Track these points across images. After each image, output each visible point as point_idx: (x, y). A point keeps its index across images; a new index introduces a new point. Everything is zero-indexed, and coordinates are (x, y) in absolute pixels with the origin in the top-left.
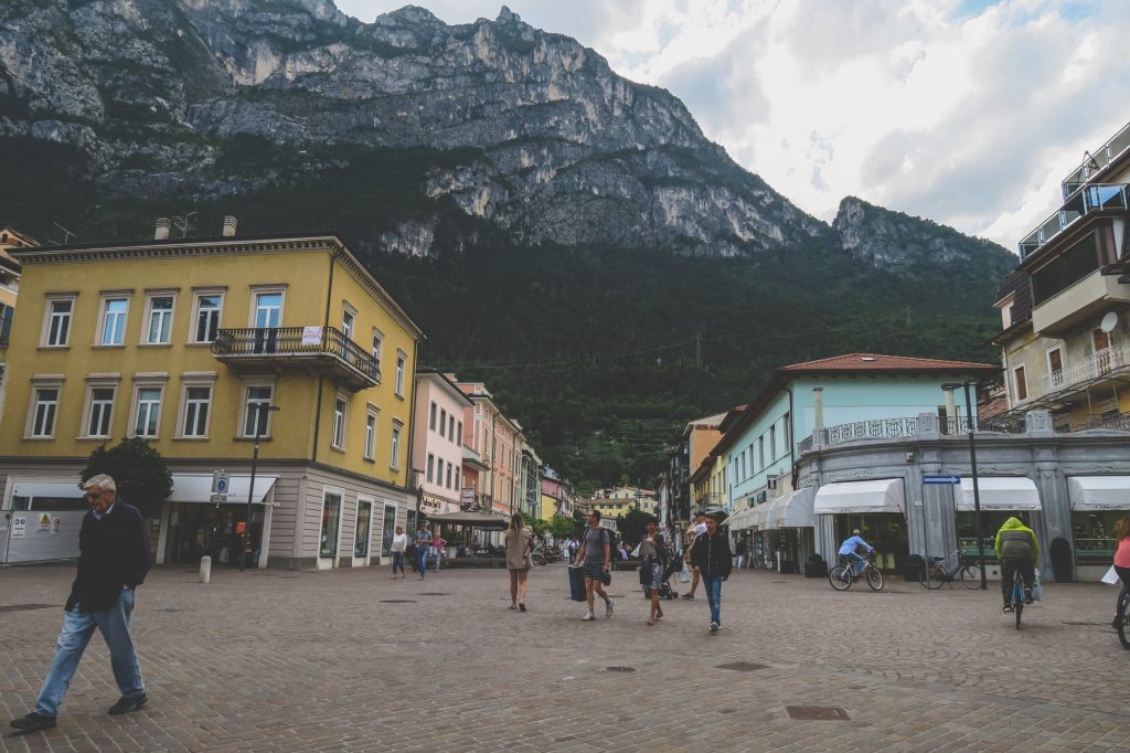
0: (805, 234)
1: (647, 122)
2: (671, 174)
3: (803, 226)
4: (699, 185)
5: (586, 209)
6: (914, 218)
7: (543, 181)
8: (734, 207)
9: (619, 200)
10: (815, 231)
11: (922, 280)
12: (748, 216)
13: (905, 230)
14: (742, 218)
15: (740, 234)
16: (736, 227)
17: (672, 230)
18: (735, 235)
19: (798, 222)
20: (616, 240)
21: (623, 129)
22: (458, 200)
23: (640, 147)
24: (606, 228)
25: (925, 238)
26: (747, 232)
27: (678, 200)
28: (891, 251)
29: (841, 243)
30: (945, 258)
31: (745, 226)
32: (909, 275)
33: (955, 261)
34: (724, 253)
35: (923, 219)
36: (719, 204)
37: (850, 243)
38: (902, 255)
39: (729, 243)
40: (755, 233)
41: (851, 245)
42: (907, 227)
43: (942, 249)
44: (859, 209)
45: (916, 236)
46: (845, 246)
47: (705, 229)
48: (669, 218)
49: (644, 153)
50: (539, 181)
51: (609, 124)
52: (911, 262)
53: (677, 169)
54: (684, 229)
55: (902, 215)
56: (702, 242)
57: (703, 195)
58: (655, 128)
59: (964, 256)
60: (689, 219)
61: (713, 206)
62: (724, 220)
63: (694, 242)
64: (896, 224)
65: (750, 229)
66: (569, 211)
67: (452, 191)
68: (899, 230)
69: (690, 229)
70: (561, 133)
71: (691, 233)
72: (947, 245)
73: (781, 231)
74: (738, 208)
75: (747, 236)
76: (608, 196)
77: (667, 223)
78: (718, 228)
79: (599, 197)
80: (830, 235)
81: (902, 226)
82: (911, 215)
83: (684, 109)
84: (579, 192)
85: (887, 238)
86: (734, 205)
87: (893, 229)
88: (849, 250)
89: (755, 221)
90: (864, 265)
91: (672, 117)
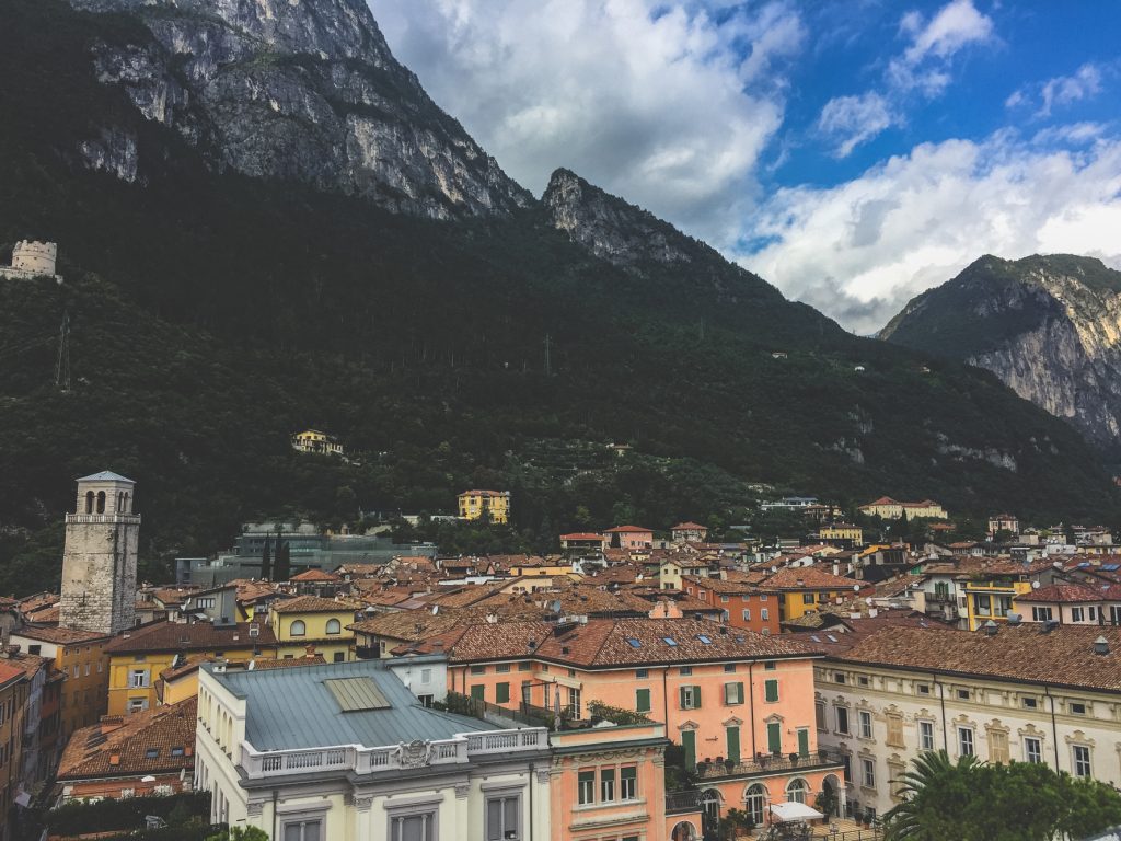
0: (512, 203)
1: (331, 25)
2: (368, 102)
3: (510, 193)
4: (402, 123)
5: (268, 128)
6: (633, 206)
7: (202, 77)
8: (442, 159)
9: (307, 124)
10: (523, 201)
11: (648, 277)
12: (457, 171)
13: (625, 217)
14: (450, 175)
15: (447, 193)
16: (443, 184)
17: (372, 175)
18: (442, 192)
19: (505, 189)
20: (309, 178)
21: (301, 26)
22: (132, 96)
23: (324, 56)
24: (296, 161)
25: (646, 231)
26: (455, 191)
27: (378, 138)
28: (615, 241)
29: (555, 221)
30: (667, 256)
31: (453, 185)
32: (634, 270)
33: (678, 261)
34: (431, 212)
35: (642, 209)
36: (425, 150)
37: (566, 222)
38: (625, 247)
39: (437, 202)
40: (464, 194)
41: (566, 226)
42: (627, 215)
43: (664, 247)
44: (576, 185)
45: (637, 227)
46: (559, 225)
47: (411, 181)
48: (367, 158)
49: (328, 64)
50: (197, 77)
51: (283, 14)
52: (634, 256)
53: (375, 96)
54: (385, 177)
55: (621, 201)
56: (407, 196)
57: (407, 137)
58: (341, 33)
59: (684, 257)
60: (391, 165)
61: (418, 153)
62: (430, 175)
63: (398, 195)
64: (616, 210)
65: (459, 188)
66: (244, 128)
67: (123, 82)
68: (619, 218)
69: (395, 178)
70: (219, 13)
71: (393, 183)
72: (670, 244)
73: (491, 196)
74: (446, 160)
75: (456, 197)
76: (292, 116)
77: (365, 164)
78: (423, 182)
79: (278, 115)
80: (541, 211)
81: (621, 213)
82: (630, 204)
83: (370, 15)
84: (253, 103)
85: (608, 225)
86: (441, 156)
87: (613, 215)
88: (563, 230)
89: (464, 180)
90: (582, 251)
91: (360, 24)
